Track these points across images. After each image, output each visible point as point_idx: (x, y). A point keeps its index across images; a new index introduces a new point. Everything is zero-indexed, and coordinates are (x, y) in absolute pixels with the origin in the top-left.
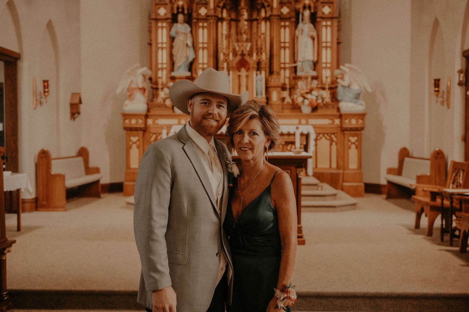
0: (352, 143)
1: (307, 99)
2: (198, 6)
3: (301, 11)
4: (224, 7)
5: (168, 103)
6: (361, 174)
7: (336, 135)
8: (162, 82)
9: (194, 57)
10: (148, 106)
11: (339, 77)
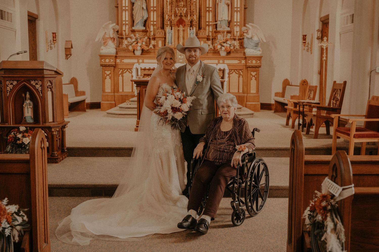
0: (253, 76)
1: (223, 46)
5: (131, 48)
6: (258, 96)
7: (242, 70)
8: (126, 34)
9: (148, 17)
10: (116, 50)
11: (245, 32)
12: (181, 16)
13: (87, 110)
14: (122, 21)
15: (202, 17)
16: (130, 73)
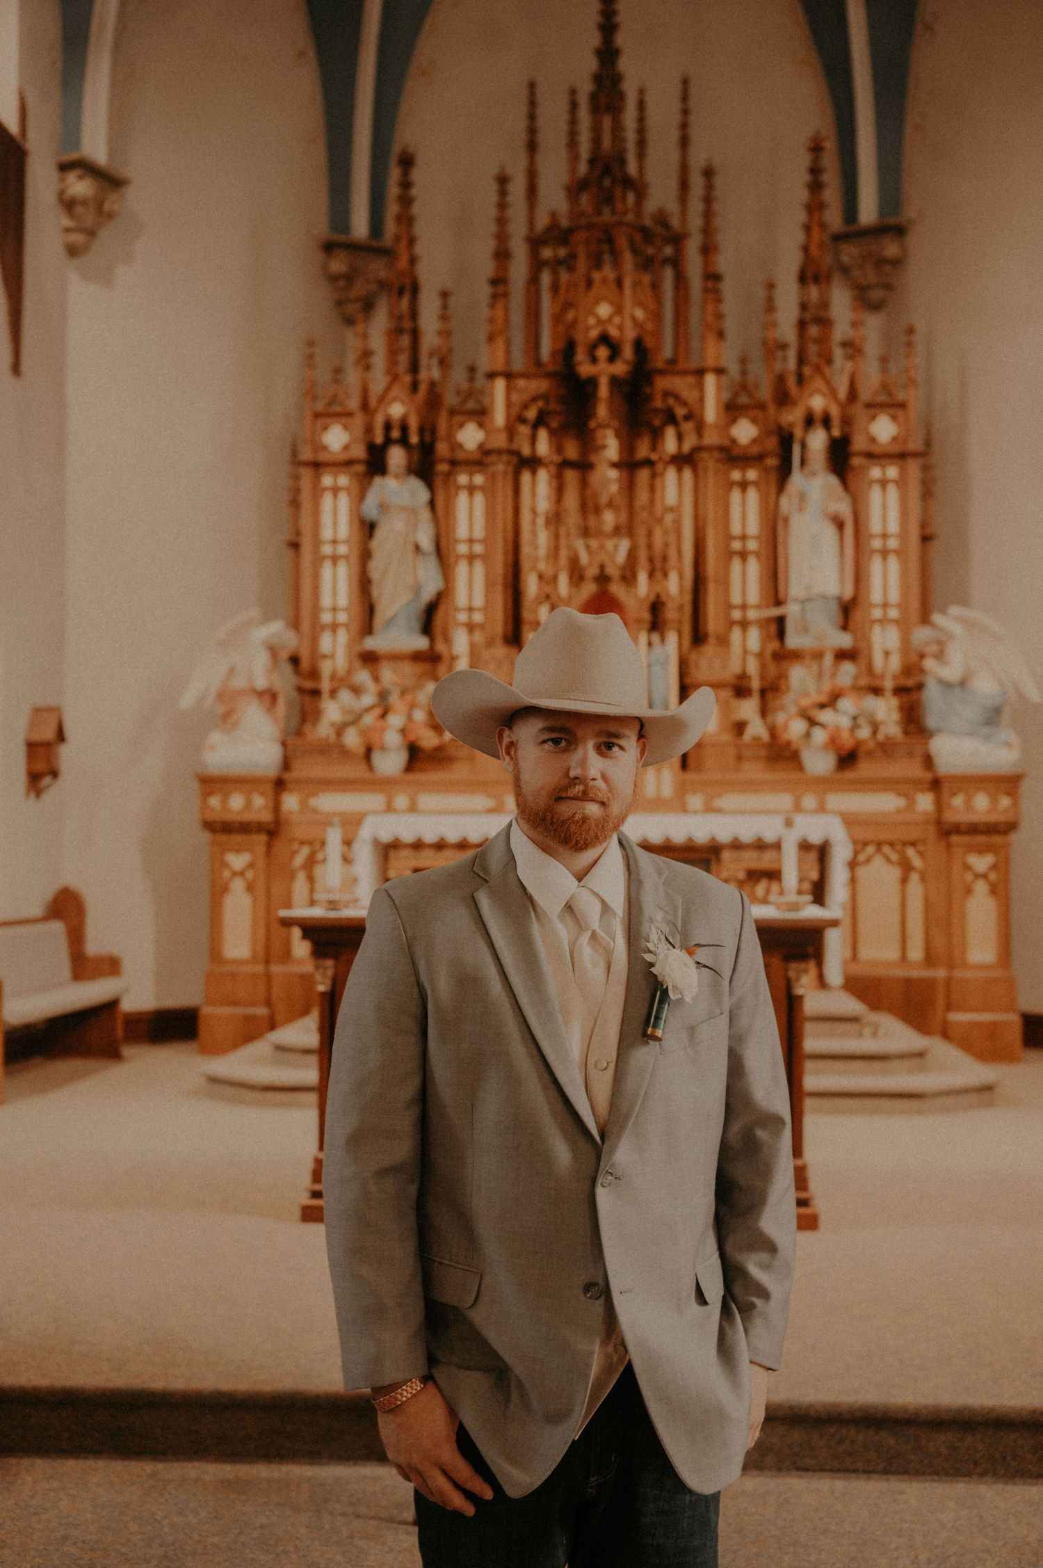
0: (977, 876)
2: (458, 418)
3: (798, 432)
4: (540, 422)
5: (352, 739)
6: (1010, 980)
7: (920, 846)
8: (333, 670)
9: (441, 586)
10: (285, 748)
11: (928, 652)
12: (603, 579)
13: (127, 1051)
14: (316, 609)
15: (711, 586)
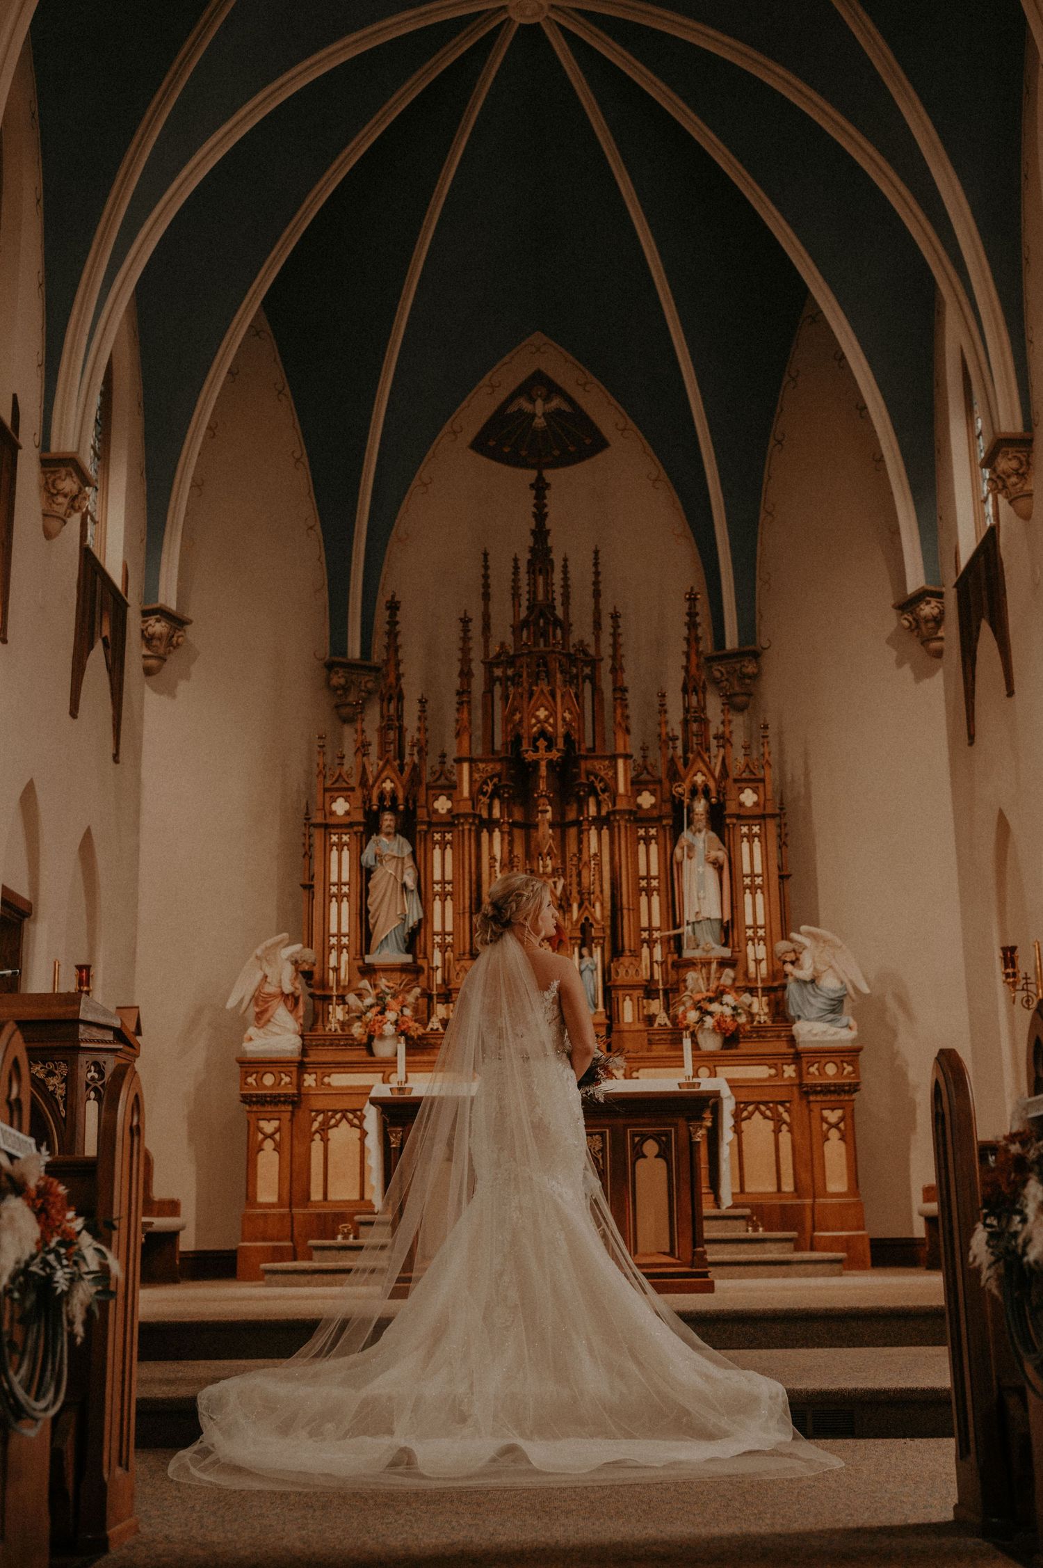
0: (831, 1126)
1: (711, 1014)
2: (431, 792)
3: (687, 801)
4: (495, 794)
5: (357, 1030)
6: (859, 1205)
7: (788, 1105)
8: (338, 981)
9: (421, 916)
10: (303, 1040)
11: (788, 959)
14: (326, 934)
15: (625, 912)
16: (352, 1125)
